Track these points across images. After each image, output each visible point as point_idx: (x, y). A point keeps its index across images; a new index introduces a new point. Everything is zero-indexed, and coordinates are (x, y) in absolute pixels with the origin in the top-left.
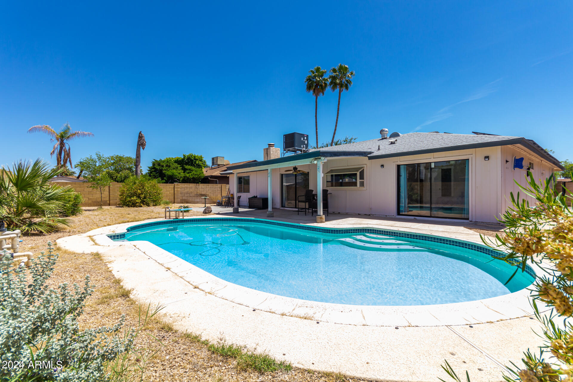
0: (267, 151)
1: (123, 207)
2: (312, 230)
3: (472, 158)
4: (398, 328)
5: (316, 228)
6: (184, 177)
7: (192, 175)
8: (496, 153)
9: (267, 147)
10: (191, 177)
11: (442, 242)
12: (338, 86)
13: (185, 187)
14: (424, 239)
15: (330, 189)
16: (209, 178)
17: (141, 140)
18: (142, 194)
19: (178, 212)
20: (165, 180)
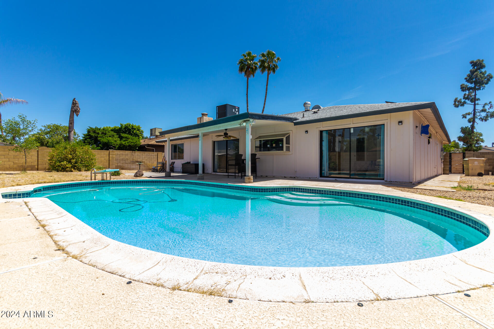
0: (201, 120)
1: (52, 171)
2: (240, 190)
3: (387, 123)
4: (362, 305)
5: (244, 188)
6: (120, 144)
7: (128, 143)
8: (408, 117)
9: (201, 116)
10: (127, 145)
11: (366, 197)
12: (266, 70)
13: (121, 154)
14: (348, 195)
15: (259, 154)
16: (146, 147)
17: (75, 106)
18: (73, 159)
19: (105, 174)
20: (101, 147)
